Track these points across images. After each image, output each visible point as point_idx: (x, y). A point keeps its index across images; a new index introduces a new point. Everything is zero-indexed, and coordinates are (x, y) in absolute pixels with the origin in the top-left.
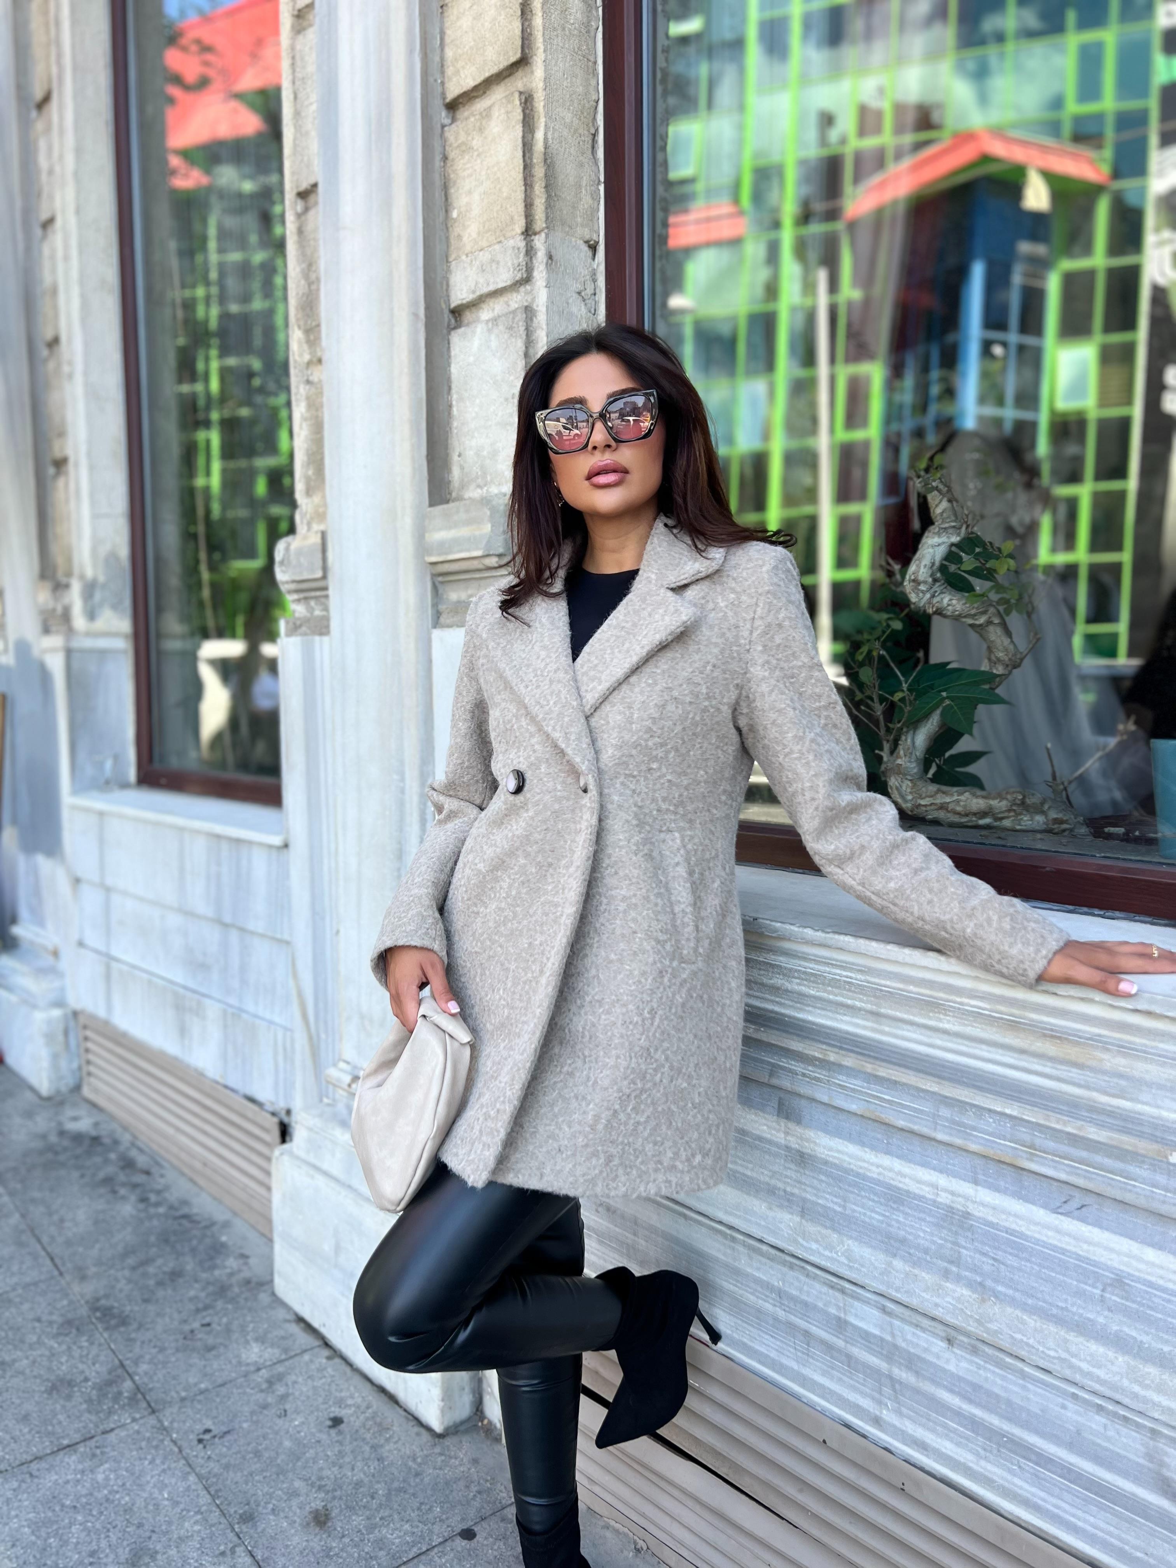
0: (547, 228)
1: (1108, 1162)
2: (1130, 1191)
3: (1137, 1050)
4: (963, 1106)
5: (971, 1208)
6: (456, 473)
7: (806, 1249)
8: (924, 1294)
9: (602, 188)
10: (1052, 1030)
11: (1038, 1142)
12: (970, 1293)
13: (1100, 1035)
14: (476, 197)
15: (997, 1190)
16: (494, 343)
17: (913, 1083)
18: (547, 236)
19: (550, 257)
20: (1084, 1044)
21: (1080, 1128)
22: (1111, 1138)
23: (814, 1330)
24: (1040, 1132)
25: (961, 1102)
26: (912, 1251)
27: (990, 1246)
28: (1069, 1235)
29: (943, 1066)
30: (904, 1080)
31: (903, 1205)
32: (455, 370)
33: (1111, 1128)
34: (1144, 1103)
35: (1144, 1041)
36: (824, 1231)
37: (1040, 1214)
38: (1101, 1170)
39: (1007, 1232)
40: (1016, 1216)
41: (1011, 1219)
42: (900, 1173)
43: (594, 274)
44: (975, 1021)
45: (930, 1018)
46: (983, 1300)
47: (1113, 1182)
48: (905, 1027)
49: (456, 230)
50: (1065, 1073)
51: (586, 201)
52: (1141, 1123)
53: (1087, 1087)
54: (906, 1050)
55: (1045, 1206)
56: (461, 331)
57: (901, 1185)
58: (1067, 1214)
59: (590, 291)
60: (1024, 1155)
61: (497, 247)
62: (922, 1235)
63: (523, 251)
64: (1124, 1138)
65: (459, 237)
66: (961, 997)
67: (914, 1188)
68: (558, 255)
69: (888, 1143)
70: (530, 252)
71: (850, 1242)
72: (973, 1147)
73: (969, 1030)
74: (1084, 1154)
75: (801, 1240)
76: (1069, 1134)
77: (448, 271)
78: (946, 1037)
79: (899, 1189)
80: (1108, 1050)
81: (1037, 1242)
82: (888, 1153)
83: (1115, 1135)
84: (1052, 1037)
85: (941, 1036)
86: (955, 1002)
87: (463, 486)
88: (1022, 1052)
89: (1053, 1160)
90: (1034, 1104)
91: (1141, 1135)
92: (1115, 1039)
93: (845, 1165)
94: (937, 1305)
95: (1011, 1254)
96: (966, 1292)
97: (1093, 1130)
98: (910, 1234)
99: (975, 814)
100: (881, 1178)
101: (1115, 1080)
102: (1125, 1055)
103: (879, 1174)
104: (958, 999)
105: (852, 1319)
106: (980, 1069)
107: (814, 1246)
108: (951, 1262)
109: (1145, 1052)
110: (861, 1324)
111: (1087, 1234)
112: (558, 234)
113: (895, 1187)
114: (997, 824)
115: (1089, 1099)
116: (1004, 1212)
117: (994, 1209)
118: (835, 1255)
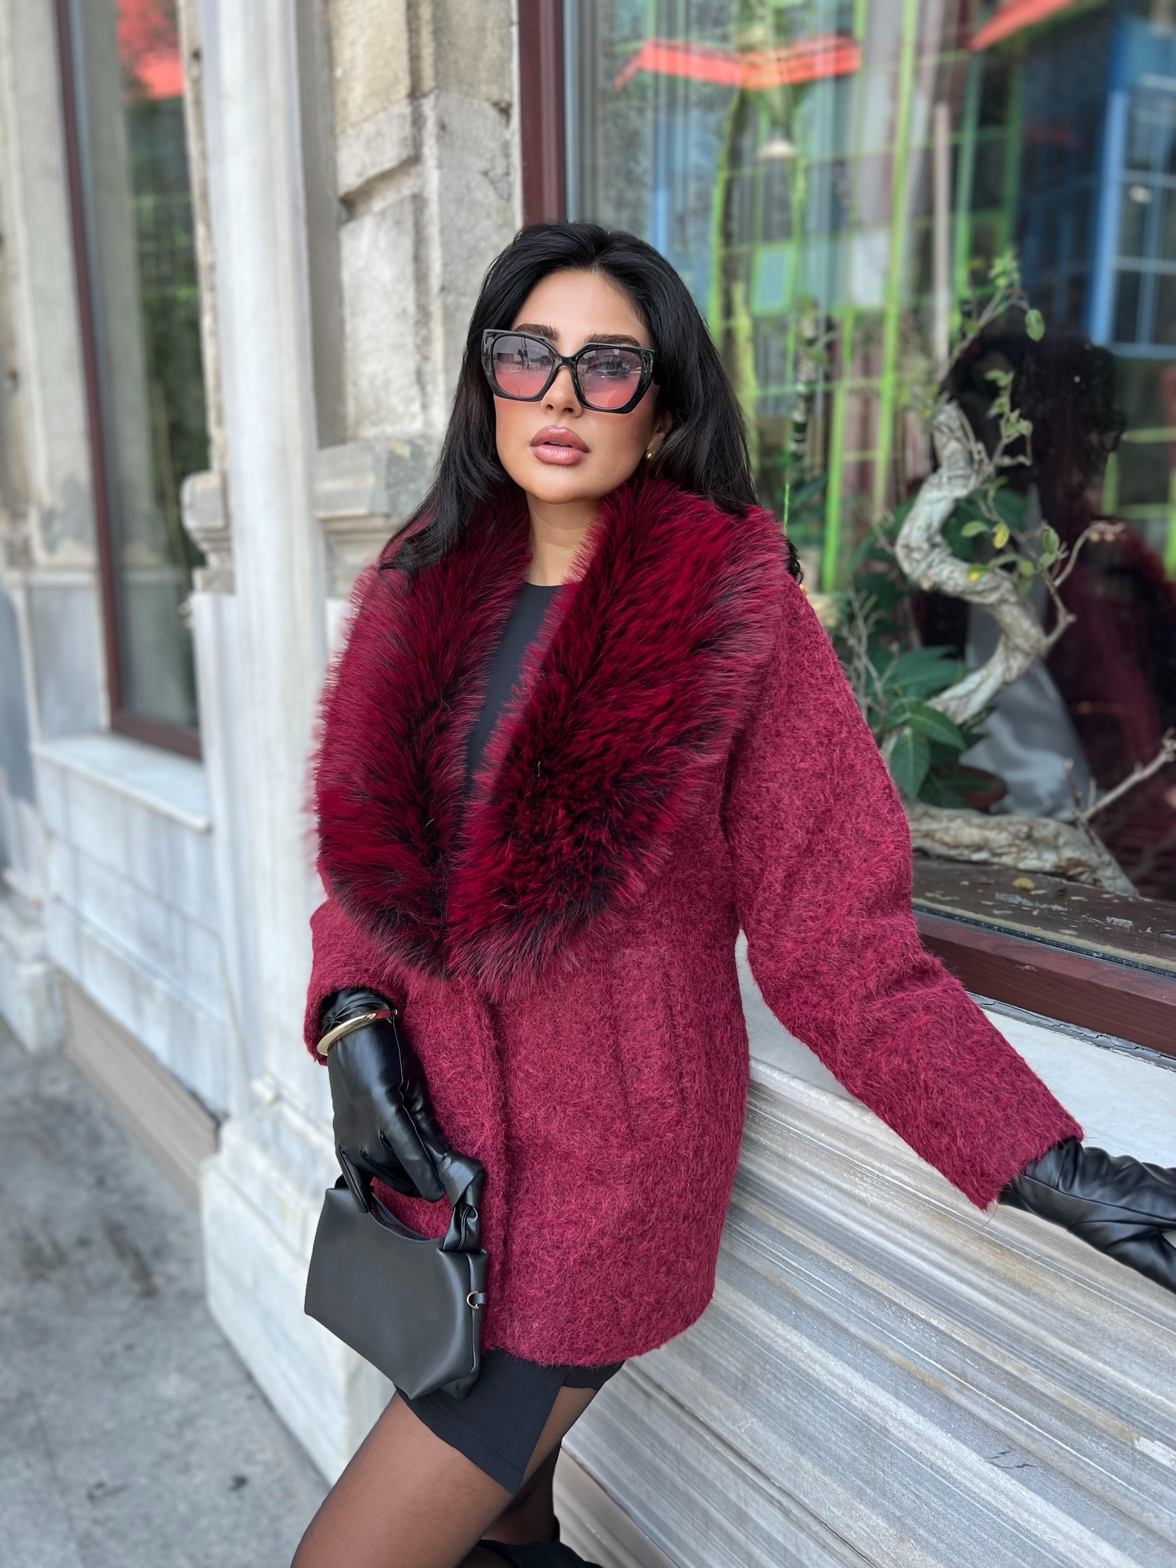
0: (437, 87)
1: (1056, 1423)
2: (1083, 1469)
3: (1100, 1291)
4: (881, 1299)
5: (890, 1424)
6: (351, 407)
7: (710, 1414)
8: (835, 1510)
9: (515, 30)
10: (990, 1233)
11: (970, 1372)
12: (887, 1526)
13: (1051, 1257)
14: (359, 49)
15: (920, 1411)
16: (383, 243)
17: (824, 1255)
18: (437, 99)
19: (442, 127)
20: (1031, 1263)
21: (1023, 1371)
22: (1062, 1395)
23: (713, 1512)
24: (973, 1360)
25: (879, 1294)
26: (822, 1454)
27: (911, 1477)
28: (1007, 1496)
29: (859, 1244)
30: (812, 1247)
31: (813, 1396)
32: (347, 276)
33: (1063, 1383)
34: (1105, 1362)
35: (1110, 1281)
36: (726, 1398)
37: (972, 1458)
38: (1050, 1432)
39: (932, 1468)
40: (942, 1450)
41: (937, 1453)
42: (809, 1356)
43: (506, 146)
44: (897, 1197)
45: (844, 1180)
46: (902, 1540)
47: (1061, 1452)
48: (815, 1182)
49: (341, 94)
50: (1006, 1294)
51: (493, 49)
52: (1101, 1387)
53: (1034, 1321)
54: (817, 1211)
55: (979, 1451)
56: (352, 225)
57: (810, 1371)
58: (1005, 1469)
59: (500, 170)
60: (953, 1384)
61: (382, 115)
62: (834, 1439)
63: (409, 119)
64: (1077, 1399)
65: (345, 103)
66: (881, 1163)
67: (825, 1378)
68: (455, 122)
69: (796, 1316)
70: (417, 120)
71: (754, 1420)
72: (892, 1354)
73: (888, 1206)
74: (1027, 1405)
75: (701, 1400)
76: (1008, 1373)
77: (335, 148)
78: (861, 1207)
79: (808, 1374)
80: (1062, 1279)
81: (967, 1491)
82: (796, 1327)
83: (1067, 1393)
84: (990, 1242)
85: (858, 1205)
86: (873, 1167)
87: (358, 423)
88: (954, 1252)
89: (987, 1401)
90: (967, 1324)
91: (1100, 1402)
92: (1071, 1267)
93: (750, 1328)
94: (848, 1526)
95: (935, 1495)
96: (882, 1523)
97: (1038, 1377)
98: (820, 1433)
99: (967, 847)
100: (788, 1355)
101: (1070, 1322)
102: (1084, 1293)
103: (786, 1349)
104: (877, 1164)
105: (753, 1515)
106: (901, 1260)
107: (716, 1412)
108: (867, 1483)
109: (1111, 1296)
110: (763, 1523)
111: (1028, 1501)
112: (453, 98)
113: (804, 1371)
114: (996, 860)
115: (1035, 1337)
116: (929, 1441)
117: (917, 1433)
118: (738, 1431)
